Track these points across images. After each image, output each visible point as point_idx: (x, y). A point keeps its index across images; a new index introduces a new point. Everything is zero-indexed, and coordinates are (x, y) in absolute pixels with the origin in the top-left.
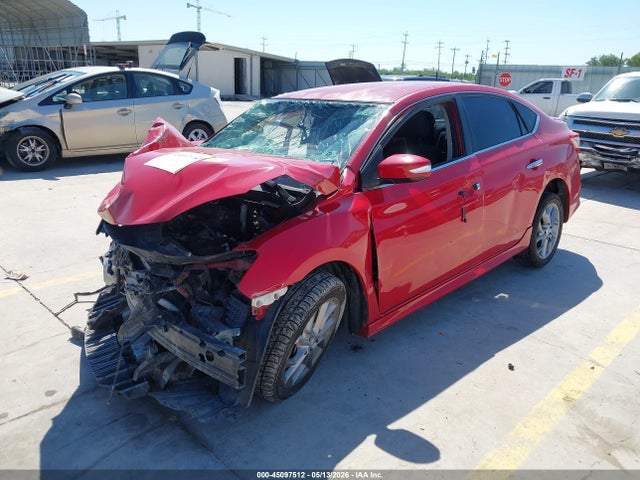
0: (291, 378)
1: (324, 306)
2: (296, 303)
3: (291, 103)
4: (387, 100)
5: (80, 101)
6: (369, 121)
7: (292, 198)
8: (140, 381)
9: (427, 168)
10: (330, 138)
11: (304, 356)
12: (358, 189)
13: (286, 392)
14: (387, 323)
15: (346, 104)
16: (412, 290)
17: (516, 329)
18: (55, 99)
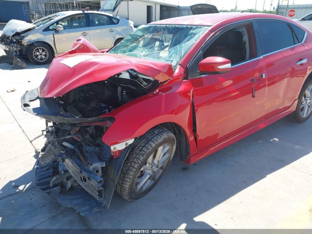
0: (142, 187)
1: (161, 148)
2: (141, 148)
3: (155, 27)
4: (208, 24)
5: (62, 29)
6: (196, 36)
7: (145, 83)
8: (54, 186)
9: (229, 66)
10: (175, 47)
11: (148, 176)
12: (186, 78)
13: (137, 196)
14: (203, 156)
15: (185, 26)
16: (219, 137)
17: (283, 161)
18: (51, 28)
